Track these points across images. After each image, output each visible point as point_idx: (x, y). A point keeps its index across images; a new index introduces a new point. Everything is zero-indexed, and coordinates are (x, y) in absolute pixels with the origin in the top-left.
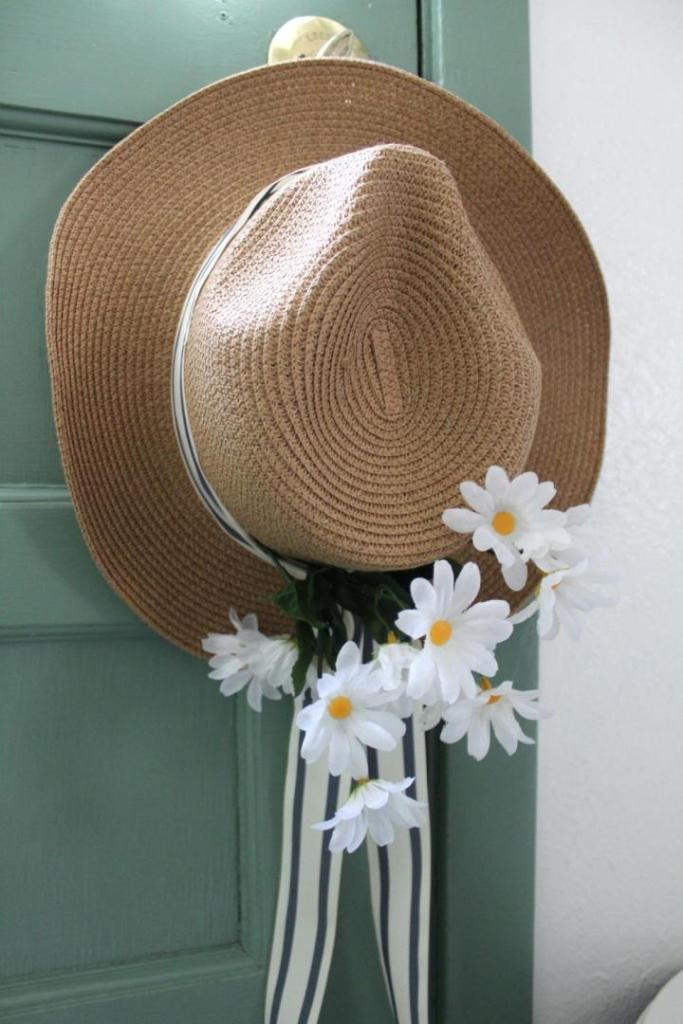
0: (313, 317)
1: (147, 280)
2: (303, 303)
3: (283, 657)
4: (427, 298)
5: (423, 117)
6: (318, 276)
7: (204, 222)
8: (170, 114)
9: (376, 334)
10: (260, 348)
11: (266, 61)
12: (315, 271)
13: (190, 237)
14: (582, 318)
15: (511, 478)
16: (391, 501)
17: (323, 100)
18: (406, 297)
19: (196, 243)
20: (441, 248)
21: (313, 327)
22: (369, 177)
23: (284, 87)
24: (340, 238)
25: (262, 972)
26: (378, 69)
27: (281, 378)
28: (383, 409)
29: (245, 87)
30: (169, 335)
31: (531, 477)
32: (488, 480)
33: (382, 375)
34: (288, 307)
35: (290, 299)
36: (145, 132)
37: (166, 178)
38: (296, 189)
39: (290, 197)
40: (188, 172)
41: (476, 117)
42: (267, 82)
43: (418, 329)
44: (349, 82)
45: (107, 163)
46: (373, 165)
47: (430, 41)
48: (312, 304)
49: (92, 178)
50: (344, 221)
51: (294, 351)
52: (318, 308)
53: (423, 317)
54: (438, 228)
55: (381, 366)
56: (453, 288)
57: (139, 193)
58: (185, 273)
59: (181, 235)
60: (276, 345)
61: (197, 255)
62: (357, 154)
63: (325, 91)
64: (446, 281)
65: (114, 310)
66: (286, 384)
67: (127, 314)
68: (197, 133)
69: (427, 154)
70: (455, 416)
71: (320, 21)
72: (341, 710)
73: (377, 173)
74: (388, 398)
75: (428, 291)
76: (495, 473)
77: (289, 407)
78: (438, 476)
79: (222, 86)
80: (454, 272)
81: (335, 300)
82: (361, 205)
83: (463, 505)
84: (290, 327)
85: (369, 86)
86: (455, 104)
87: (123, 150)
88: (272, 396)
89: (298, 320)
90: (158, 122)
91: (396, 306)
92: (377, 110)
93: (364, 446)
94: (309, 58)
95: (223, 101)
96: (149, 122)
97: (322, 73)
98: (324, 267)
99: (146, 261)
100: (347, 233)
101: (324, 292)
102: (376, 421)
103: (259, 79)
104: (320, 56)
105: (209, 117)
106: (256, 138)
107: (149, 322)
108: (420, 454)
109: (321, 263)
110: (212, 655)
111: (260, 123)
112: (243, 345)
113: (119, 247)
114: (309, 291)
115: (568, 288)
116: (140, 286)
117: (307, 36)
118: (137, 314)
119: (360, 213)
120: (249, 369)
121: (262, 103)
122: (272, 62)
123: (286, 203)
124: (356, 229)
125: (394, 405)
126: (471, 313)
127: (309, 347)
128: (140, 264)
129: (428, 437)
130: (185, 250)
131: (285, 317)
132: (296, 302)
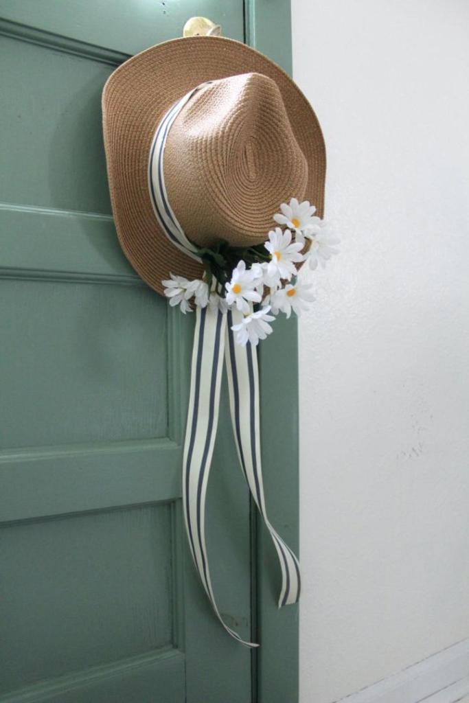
0: (231, 134)
1: (137, 124)
2: (227, 128)
3: (200, 285)
4: (267, 134)
5: (254, 66)
6: (232, 119)
7: (161, 101)
8: (146, 53)
9: (247, 147)
10: (211, 144)
11: (182, 36)
12: (231, 117)
13: (155, 107)
14: (315, 158)
15: (299, 203)
16: (253, 212)
17: (211, 55)
18: (259, 133)
19: (158, 110)
20: (274, 114)
21: (231, 137)
22: (249, 84)
23: (195, 47)
24: (239, 106)
25: (181, 447)
26: (233, 42)
27: (219, 156)
28: (249, 176)
29: (179, 45)
30: (147, 148)
31: (307, 203)
32: (291, 204)
33: (249, 163)
34: (221, 129)
35: (222, 126)
36: (135, 59)
37: (143, 81)
38: (213, 88)
39: (211, 91)
40: (153, 80)
41: (276, 68)
42: (188, 44)
43: (263, 146)
44: (223, 48)
45: (120, 71)
46: (250, 79)
47: (249, 33)
48: (230, 129)
49: (114, 76)
50: (240, 99)
51: (224, 146)
52: (233, 131)
53: (265, 141)
54: (273, 106)
55: (248, 160)
56: (279, 130)
57: (132, 86)
58: (153, 123)
59: (150, 106)
60: (217, 143)
61: (158, 115)
62: (245, 75)
63: (213, 50)
64: (276, 127)
65: (124, 135)
66: (221, 158)
67: (129, 138)
68: (157, 63)
69: (268, 78)
70: (277, 180)
71: (203, 20)
72: (237, 290)
73: (252, 83)
74: (251, 173)
75: (268, 131)
76: (294, 201)
77: (221, 167)
78: (270, 204)
79: (169, 43)
80: (279, 123)
81: (238, 129)
82: (247, 94)
83: (281, 213)
84: (222, 137)
85: (232, 50)
86: (268, 62)
87: (126, 66)
88: (215, 162)
89: (225, 134)
90: (141, 55)
91: (255, 136)
92: (234, 61)
93: (242, 190)
94: (201, 36)
95: (169, 50)
96: (138, 55)
97: (212, 43)
98: (234, 116)
99: (136, 115)
100: (242, 104)
101: (235, 125)
102: (246, 181)
103: (185, 42)
104: (208, 35)
105: (163, 56)
106: (182, 68)
107: (138, 142)
108: (262, 196)
109: (233, 114)
110: (166, 288)
111: (184, 61)
112: (204, 143)
113: (125, 108)
114: (229, 124)
115: (310, 145)
116: (134, 126)
117: (200, 26)
118: (133, 139)
119: (247, 97)
120: (206, 152)
121: (185, 52)
122: (185, 37)
123: (209, 93)
124: (246, 103)
125: (253, 175)
126: (285, 140)
127: (229, 145)
128: (133, 117)
129: (266, 189)
130: (153, 113)
131: (221, 133)
132: (224, 128)
